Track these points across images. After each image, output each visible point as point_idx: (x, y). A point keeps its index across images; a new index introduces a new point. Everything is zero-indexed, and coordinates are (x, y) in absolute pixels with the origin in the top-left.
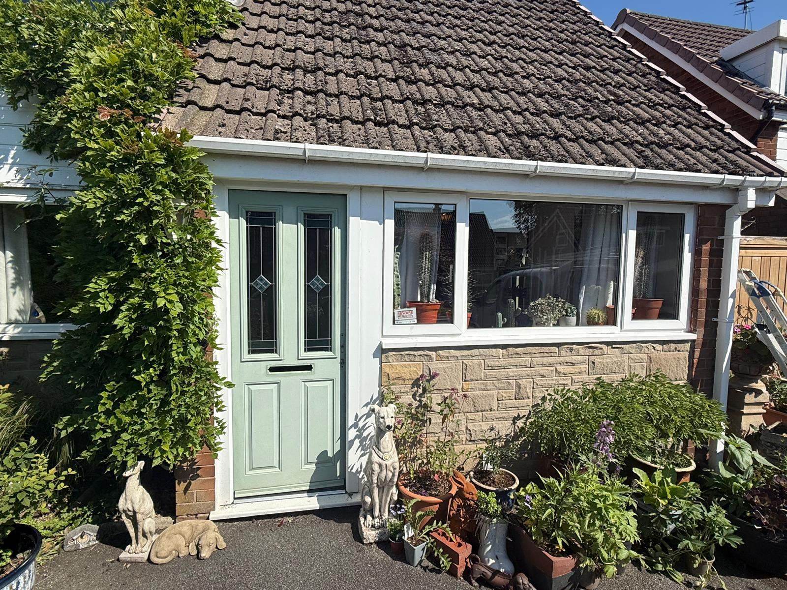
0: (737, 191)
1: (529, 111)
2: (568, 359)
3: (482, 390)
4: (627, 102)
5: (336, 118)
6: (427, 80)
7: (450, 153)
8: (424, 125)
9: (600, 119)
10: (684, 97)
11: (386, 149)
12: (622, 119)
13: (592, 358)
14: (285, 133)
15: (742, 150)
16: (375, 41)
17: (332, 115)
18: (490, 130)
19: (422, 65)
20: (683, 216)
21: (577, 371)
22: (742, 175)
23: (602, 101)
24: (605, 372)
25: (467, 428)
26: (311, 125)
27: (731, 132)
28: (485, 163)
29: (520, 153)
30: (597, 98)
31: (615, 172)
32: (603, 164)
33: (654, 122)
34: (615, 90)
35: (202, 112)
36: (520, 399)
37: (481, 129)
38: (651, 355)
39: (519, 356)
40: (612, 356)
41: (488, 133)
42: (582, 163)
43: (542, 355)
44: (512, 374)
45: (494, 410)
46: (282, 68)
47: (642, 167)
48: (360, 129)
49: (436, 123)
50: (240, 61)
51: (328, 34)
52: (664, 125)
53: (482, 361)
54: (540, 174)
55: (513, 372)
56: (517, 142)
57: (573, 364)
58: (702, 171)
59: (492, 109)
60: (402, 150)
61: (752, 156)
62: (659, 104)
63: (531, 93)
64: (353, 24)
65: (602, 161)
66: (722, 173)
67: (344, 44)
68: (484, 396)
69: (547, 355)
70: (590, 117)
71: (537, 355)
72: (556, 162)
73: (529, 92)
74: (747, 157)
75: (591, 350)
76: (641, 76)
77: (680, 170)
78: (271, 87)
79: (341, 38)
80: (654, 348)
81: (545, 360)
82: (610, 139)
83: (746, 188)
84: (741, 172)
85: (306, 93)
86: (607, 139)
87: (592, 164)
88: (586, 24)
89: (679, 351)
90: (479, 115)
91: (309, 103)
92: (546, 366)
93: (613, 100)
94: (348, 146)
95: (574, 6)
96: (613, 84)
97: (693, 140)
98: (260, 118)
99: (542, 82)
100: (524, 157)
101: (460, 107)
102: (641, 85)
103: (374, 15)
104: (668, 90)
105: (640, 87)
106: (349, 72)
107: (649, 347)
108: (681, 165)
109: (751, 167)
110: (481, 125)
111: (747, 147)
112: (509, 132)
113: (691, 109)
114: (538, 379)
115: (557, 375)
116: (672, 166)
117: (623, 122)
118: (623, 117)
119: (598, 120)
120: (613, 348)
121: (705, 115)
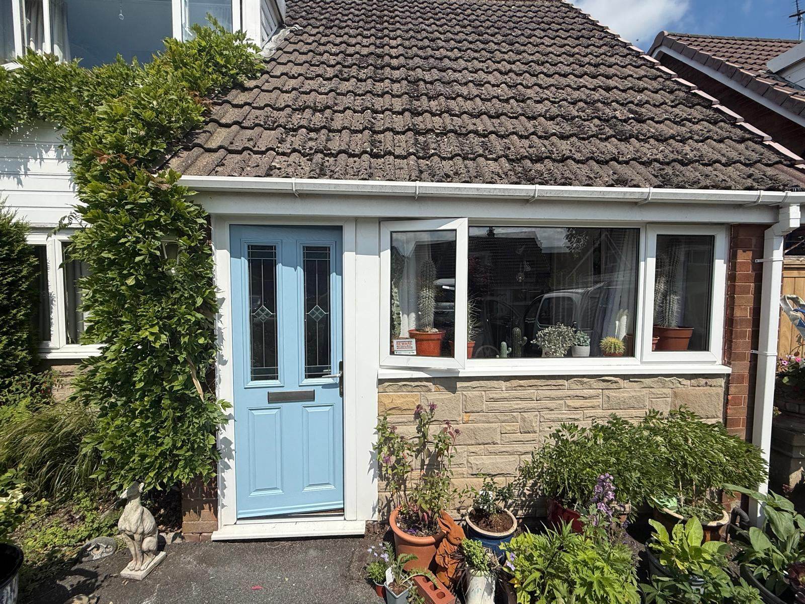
0: (777, 208)
1: (536, 135)
2: (578, 393)
3: (484, 422)
4: (649, 119)
5: (333, 152)
6: (434, 111)
7: (442, 181)
8: (421, 155)
9: (616, 138)
10: (717, 110)
11: (376, 180)
12: (641, 137)
13: (606, 392)
14: (279, 169)
15: (785, 163)
16: (389, 79)
17: (330, 150)
18: (491, 156)
19: (432, 98)
20: (712, 238)
21: (589, 405)
22: (783, 190)
23: (620, 120)
24: (622, 407)
25: (468, 462)
26: (308, 160)
27: (772, 144)
28: (478, 189)
29: (519, 177)
30: (615, 117)
31: (625, 193)
32: (612, 185)
33: (679, 138)
34: (637, 109)
35: (207, 154)
36: (525, 433)
37: (480, 156)
38: (676, 390)
39: (523, 388)
40: (629, 390)
41: (487, 159)
42: (588, 185)
43: (549, 387)
44: (516, 407)
45: (497, 444)
46: (293, 109)
47: (659, 187)
48: (355, 162)
49: (433, 151)
50: (255, 105)
51: (345, 75)
52: (690, 141)
53: (483, 393)
54: (539, 198)
55: (518, 404)
56: (519, 166)
57: (585, 398)
58: (733, 188)
59: (497, 135)
60: (392, 180)
61: (798, 169)
62: (686, 119)
63: (543, 116)
64: (371, 65)
65: (611, 182)
66: (757, 189)
67: (359, 83)
68: (485, 429)
69: (555, 388)
70: (604, 136)
71: (544, 388)
72: (559, 185)
73: (540, 115)
74: (791, 170)
75: (604, 383)
76: (668, 92)
77: (706, 187)
78: (278, 126)
79: (357, 78)
80: (680, 382)
81: (554, 394)
82: (624, 159)
83: (788, 205)
84: (781, 187)
85: (310, 130)
86: (621, 159)
87: (600, 185)
88: (612, 47)
89: (711, 386)
90: (482, 142)
91: (311, 139)
92: (553, 399)
93: (633, 118)
94: (337, 179)
95: (602, 31)
96: (636, 102)
97: (723, 155)
98: (260, 156)
99: (556, 105)
100: (524, 182)
101: (463, 134)
102: (667, 101)
103: (394, 55)
104: (699, 104)
105: (666, 104)
106: (356, 108)
107: (674, 381)
108: (708, 183)
109: (795, 180)
110: (481, 152)
111: (791, 159)
112: (511, 157)
113: (725, 122)
114: (545, 413)
115: (567, 409)
116: (694, 184)
117: (643, 140)
118: (643, 135)
119: (613, 139)
120: (630, 381)
121: (741, 127)
